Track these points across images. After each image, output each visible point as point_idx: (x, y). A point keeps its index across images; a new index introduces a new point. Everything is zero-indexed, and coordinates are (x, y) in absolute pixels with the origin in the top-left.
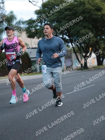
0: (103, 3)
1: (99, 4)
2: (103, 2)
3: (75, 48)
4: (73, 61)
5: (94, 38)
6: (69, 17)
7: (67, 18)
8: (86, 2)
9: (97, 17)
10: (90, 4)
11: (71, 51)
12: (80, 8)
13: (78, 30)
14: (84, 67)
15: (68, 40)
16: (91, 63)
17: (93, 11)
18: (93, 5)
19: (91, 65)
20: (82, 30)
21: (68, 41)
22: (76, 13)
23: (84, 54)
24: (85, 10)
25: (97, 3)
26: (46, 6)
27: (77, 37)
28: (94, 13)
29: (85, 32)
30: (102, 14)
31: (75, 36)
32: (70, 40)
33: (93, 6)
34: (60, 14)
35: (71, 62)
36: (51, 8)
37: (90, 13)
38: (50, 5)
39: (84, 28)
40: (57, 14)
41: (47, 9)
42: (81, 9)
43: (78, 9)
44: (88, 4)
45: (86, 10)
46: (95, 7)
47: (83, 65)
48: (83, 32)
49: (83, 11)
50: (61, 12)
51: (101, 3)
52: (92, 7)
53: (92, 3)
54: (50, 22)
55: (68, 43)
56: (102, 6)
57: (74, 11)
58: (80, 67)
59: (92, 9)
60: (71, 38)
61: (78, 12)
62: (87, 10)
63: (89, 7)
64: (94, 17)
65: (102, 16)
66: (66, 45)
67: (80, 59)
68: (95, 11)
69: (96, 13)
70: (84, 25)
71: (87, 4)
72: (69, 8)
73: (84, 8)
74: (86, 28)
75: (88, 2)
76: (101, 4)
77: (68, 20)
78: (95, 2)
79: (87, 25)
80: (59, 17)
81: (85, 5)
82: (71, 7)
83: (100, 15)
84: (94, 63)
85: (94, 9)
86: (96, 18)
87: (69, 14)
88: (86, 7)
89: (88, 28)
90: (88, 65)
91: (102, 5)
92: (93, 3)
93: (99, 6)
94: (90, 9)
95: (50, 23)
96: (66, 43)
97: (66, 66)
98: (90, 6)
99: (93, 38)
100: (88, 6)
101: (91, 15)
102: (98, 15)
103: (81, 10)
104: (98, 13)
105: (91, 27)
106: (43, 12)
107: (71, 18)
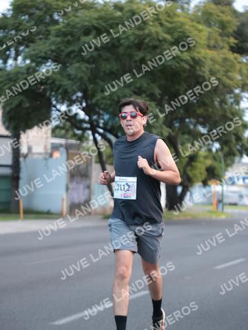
0: (201, 27)
1: (187, 27)
2: (198, 22)
4: (92, 188)
5: (164, 127)
9: (178, 65)
10: (161, 25)
13: (119, 97)
15: (83, 121)
17: (165, 46)
18: (171, 29)
21: (85, 125)
22: (117, 44)
24: (145, 39)
25: (183, 24)
26: (25, 9)
30: (193, 59)
31: (108, 113)
32: (90, 122)
33: (169, 31)
34: (66, 39)
35: (87, 191)
36: (41, 16)
38: (38, 8)
39: (135, 93)
40: (59, 39)
41: (27, 17)
42: (134, 34)
44: (156, 23)
45: (147, 40)
46: (176, 35)
49: (136, 42)
50: (72, 35)
51: (195, 24)
52: (166, 33)
53: (167, 21)
54: (32, 61)
55: (84, 130)
56: (196, 35)
59: (165, 40)
60: (95, 117)
61: (122, 41)
62: (150, 41)
63: (157, 33)
65: (192, 63)
70: (138, 85)
71: (151, 23)
72: (96, 25)
73: (141, 33)
74: (144, 95)
75: (155, 17)
76: (192, 29)
77: (88, 62)
78: (176, 19)
79: (145, 85)
80: (63, 48)
81: (145, 23)
82: (103, 24)
83: (186, 61)
85: (172, 40)
86: (174, 67)
88: (146, 31)
89: (148, 96)
91: (196, 32)
92: (171, 23)
94: (161, 38)
95: (34, 64)
97: (69, 203)
98: (159, 29)
99: (162, 128)
100: (153, 30)
102: (182, 60)
103: (132, 38)
105: (157, 92)
106: (13, 25)
107: (100, 56)
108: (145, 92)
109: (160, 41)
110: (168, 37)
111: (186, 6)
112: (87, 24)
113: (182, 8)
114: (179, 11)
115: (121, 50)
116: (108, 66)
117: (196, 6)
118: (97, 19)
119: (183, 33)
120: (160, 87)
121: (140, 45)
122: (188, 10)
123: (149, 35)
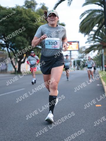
0: (39, 16)
1: (34, 16)
2: (38, 15)
3: (10, 53)
4: (8, 65)
6: (7, 23)
7: (4, 24)
8: (23, 12)
10: (27, 15)
11: (7, 56)
12: (17, 17)
14: (17, 71)
15: (4, 44)
16: (24, 68)
17: (28, 21)
19: (24, 70)
20: (18, 37)
21: (4, 46)
23: (19, 60)
24: (22, 19)
25: (33, 15)
27: (13, 43)
28: (30, 23)
29: (20, 39)
31: (11, 42)
32: (6, 44)
33: (29, 17)
35: (6, 66)
37: (26, 23)
43: (16, 17)
45: (23, 19)
46: (31, 18)
47: (17, 70)
48: (19, 39)
49: (19, 20)
51: (37, 15)
55: (4, 47)
57: (11, 18)
58: (13, 71)
59: (28, 19)
60: (7, 43)
61: (15, 20)
63: (26, 17)
64: (30, 26)
65: (36, 26)
66: (2, 49)
67: (14, 64)
68: (31, 21)
69: (32, 23)
74: (22, 36)
75: (25, 12)
77: (4, 26)
78: (31, 13)
81: (22, 14)
83: (34, 26)
84: (27, 68)
85: (30, 19)
87: (6, 21)
88: (22, 17)
89: (24, 36)
90: (22, 70)
91: (37, 17)
92: (30, 14)
93: (35, 18)
96: (2, 48)
101: (27, 24)
102: (33, 25)
103: (18, 19)
104: (33, 23)
105: (26, 35)
108: (22, 35)
109: (27, 20)
110: (29, 18)
111: (34, 10)
112: (3, 14)
113: (33, 10)
114: (32, 11)
115: (15, 22)
116: (11, 27)
117: (37, 10)
118: (7, 13)
119: (34, 17)
120: (27, 34)
121: (20, 21)
122: (35, 11)
123: (23, 18)
